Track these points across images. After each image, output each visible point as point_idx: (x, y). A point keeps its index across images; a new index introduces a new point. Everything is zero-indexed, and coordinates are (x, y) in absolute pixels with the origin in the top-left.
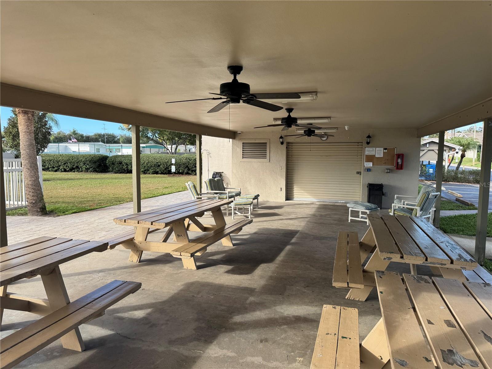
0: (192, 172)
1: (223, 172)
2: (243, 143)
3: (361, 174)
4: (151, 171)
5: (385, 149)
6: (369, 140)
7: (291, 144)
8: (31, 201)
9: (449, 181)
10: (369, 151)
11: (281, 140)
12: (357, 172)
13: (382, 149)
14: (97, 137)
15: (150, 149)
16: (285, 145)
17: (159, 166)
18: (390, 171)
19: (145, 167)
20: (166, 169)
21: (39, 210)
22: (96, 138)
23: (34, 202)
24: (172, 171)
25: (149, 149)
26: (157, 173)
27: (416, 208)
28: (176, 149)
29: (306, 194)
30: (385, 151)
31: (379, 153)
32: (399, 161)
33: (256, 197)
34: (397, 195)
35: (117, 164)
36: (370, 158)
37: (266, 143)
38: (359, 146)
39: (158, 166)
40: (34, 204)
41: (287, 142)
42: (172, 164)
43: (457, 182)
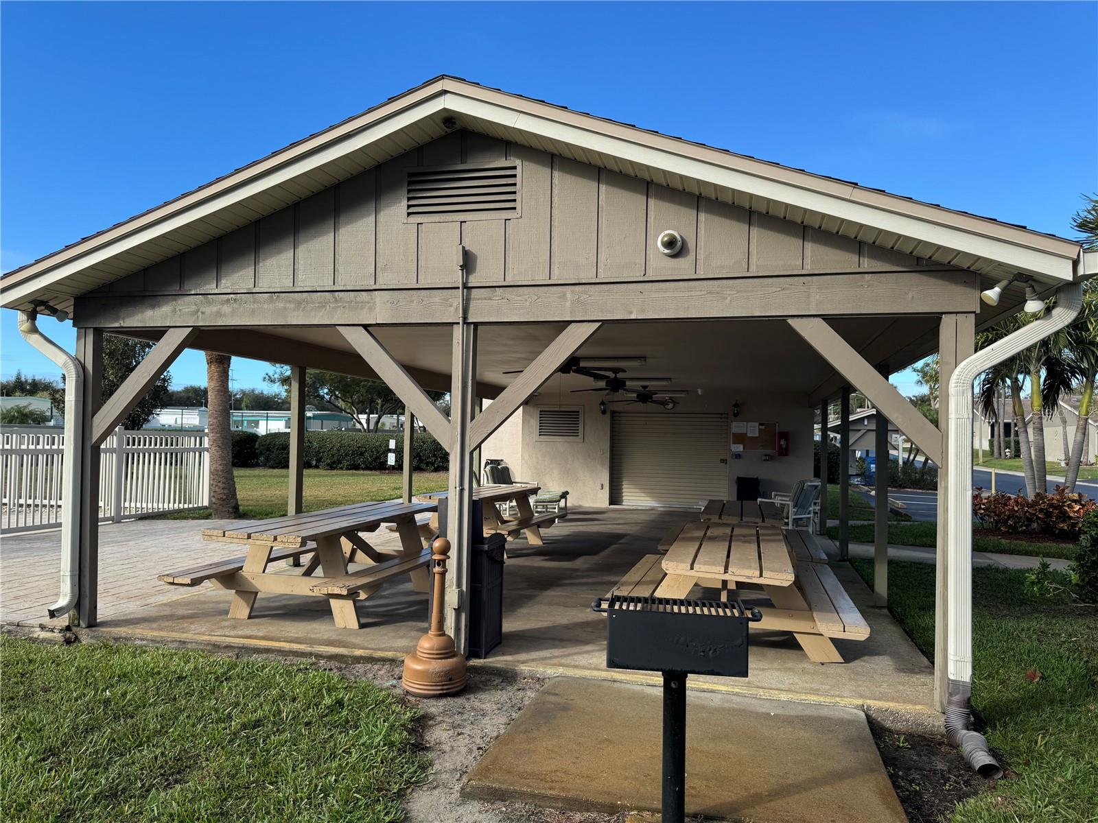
0: (427, 466)
1: (502, 460)
2: (541, 411)
3: (726, 463)
4: (345, 463)
5: (761, 424)
6: (737, 411)
7: (617, 414)
8: (220, 496)
9: (904, 487)
10: (737, 427)
11: (602, 407)
12: (721, 460)
13: (757, 424)
14: (190, 394)
15: (322, 422)
16: (608, 415)
17: (362, 454)
18: (770, 458)
19: (333, 455)
20: (375, 460)
21: (231, 510)
22: (189, 398)
23: (225, 497)
24: (389, 463)
25: (320, 421)
26: (355, 467)
27: (788, 503)
28: (377, 422)
29: (643, 495)
30: (760, 427)
31: (752, 430)
32: (782, 442)
33: (564, 495)
34: (776, 493)
35: (277, 449)
36: (739, 438)
37: (578, 412)
38: (723, 420)
39: (360, 455)
40: (224, 500)
41: (611, 411)
42: (390, 451)
43: (920, 489)
